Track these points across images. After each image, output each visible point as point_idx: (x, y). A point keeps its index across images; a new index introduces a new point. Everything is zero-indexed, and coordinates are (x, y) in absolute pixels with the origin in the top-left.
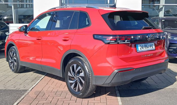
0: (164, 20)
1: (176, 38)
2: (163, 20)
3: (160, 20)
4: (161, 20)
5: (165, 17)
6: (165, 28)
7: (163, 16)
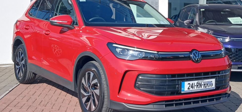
0: (204, 10)
1: (221, 39)
2: (201, 10)
3: (197, 10)
4: (200, 9)
5: (207, 5)
6: (204, 22)
7: (205, 3)
